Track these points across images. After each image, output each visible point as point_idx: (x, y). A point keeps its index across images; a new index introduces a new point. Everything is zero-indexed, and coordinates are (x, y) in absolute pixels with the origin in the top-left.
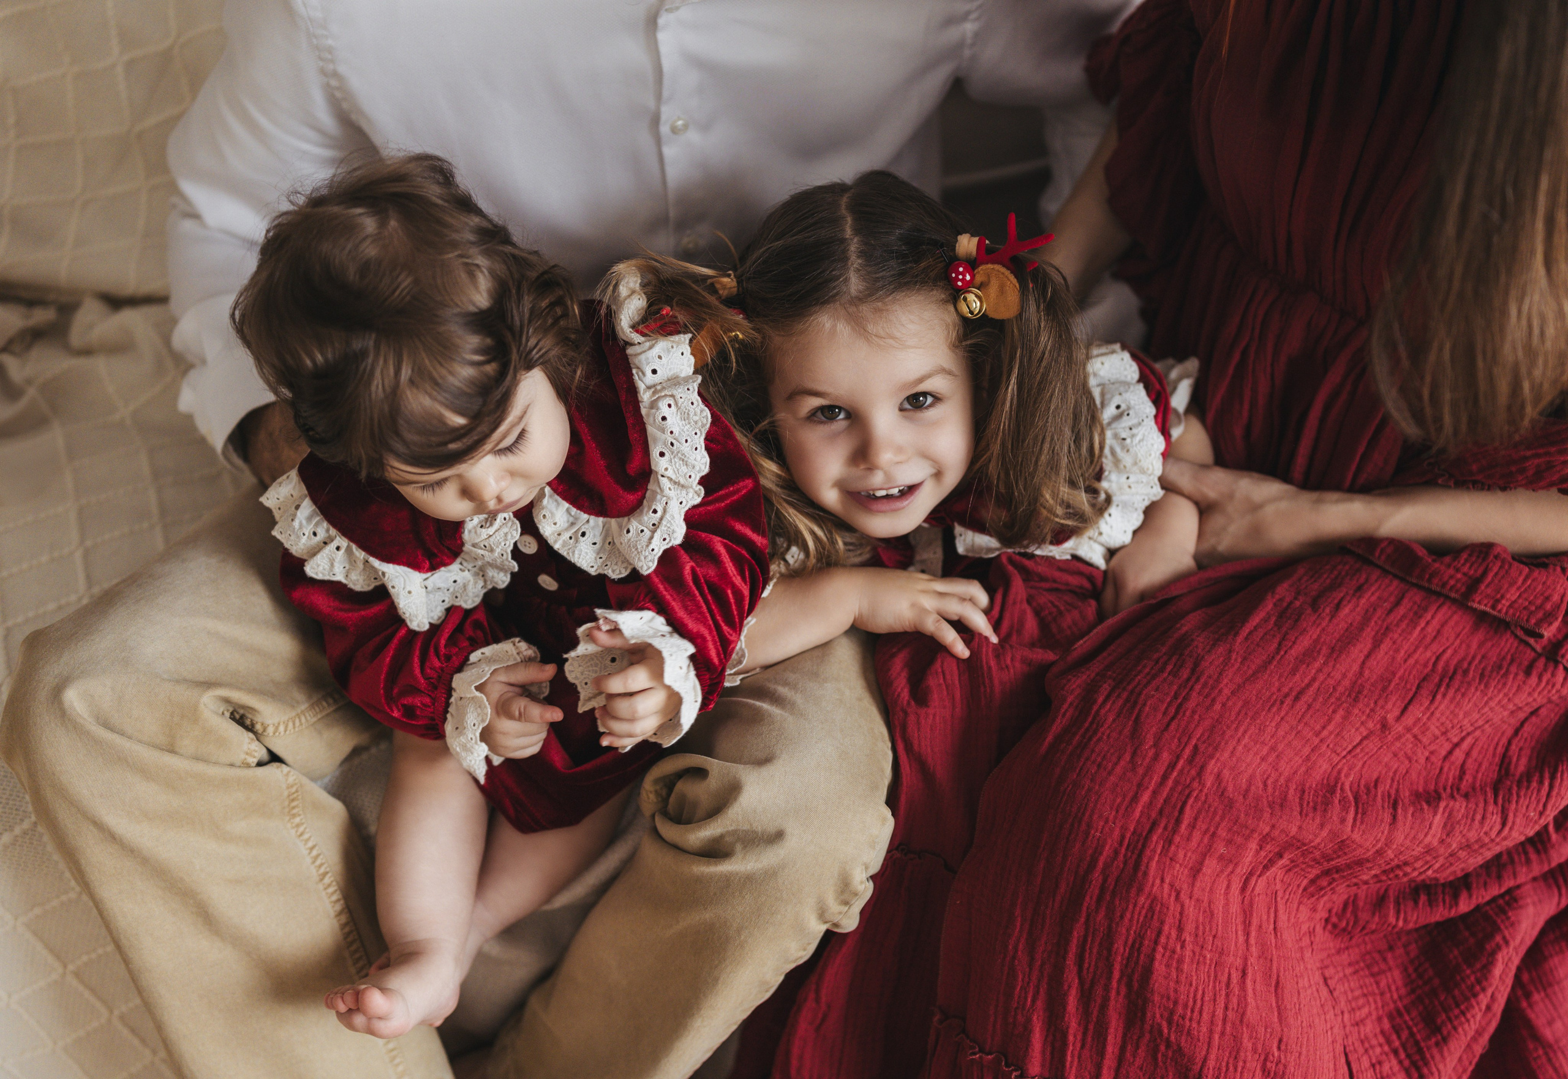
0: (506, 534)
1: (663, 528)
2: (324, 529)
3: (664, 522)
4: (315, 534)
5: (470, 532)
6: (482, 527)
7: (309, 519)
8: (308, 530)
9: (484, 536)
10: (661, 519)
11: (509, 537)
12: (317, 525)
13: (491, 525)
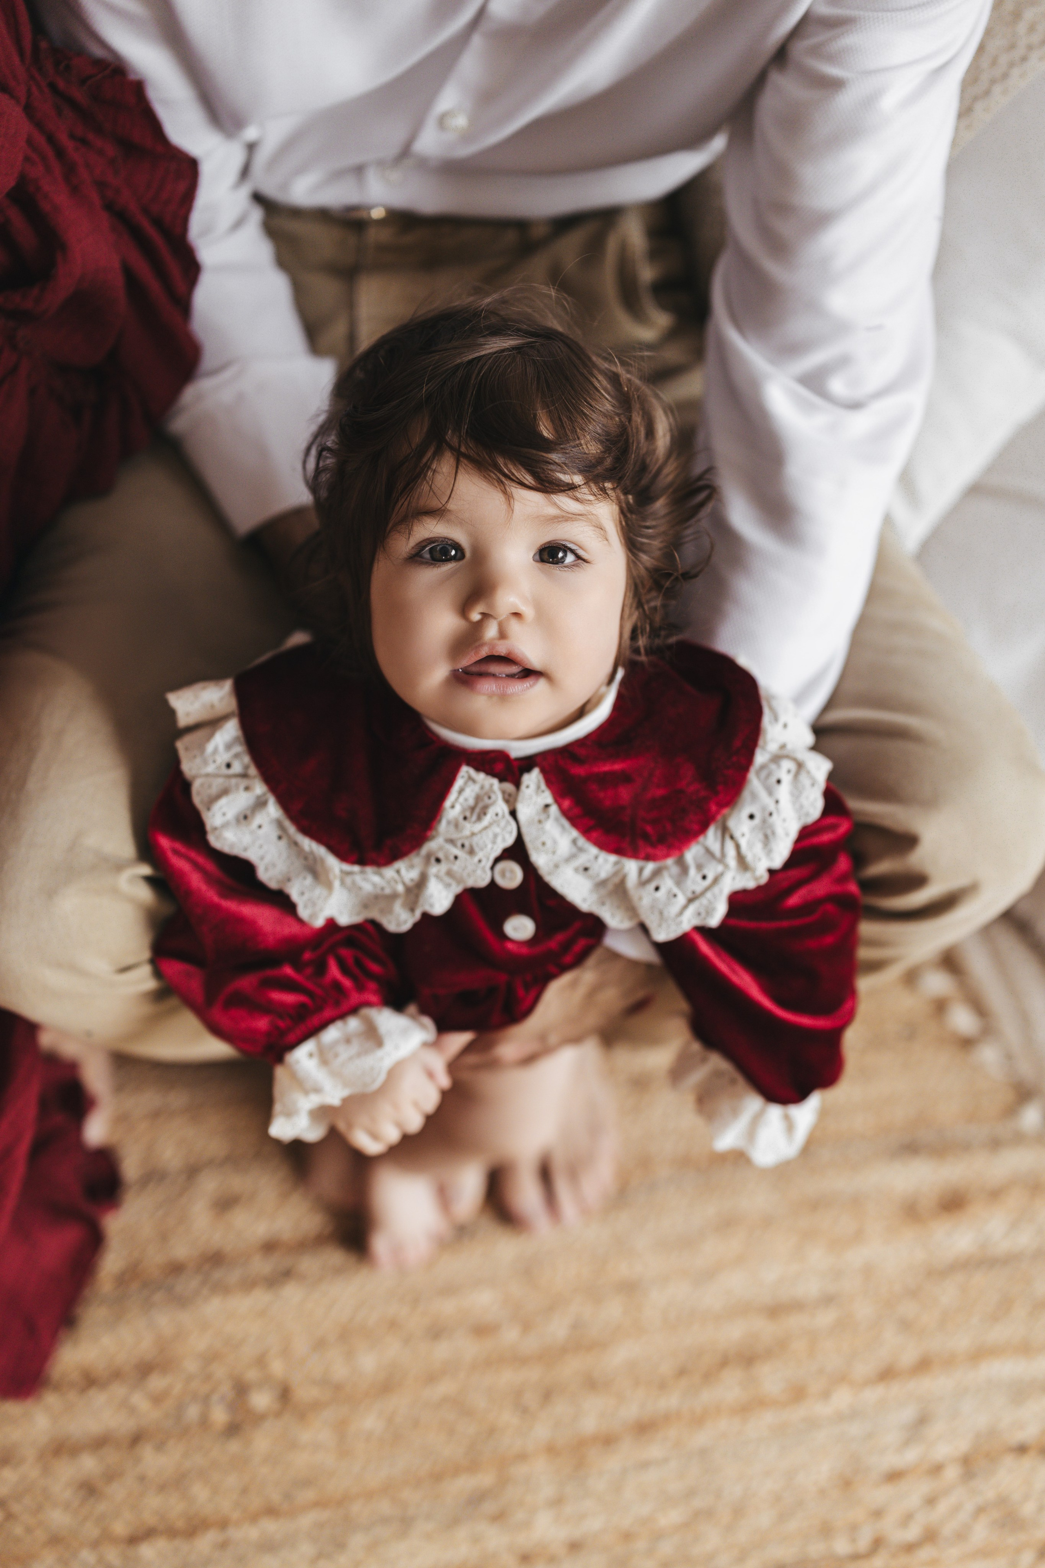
0: (496, 836)
1: (704, 901)
2: (242, 762)
3: (709, 895)
4: (228, 766)
5: (449, 823)
6: (465, 818)
7: (228, 747)
8: (224, 757)
9: (467, 832)
10: (707, 889)
11: (499, 839)
12: (237, 756)
13: (479, 819)
